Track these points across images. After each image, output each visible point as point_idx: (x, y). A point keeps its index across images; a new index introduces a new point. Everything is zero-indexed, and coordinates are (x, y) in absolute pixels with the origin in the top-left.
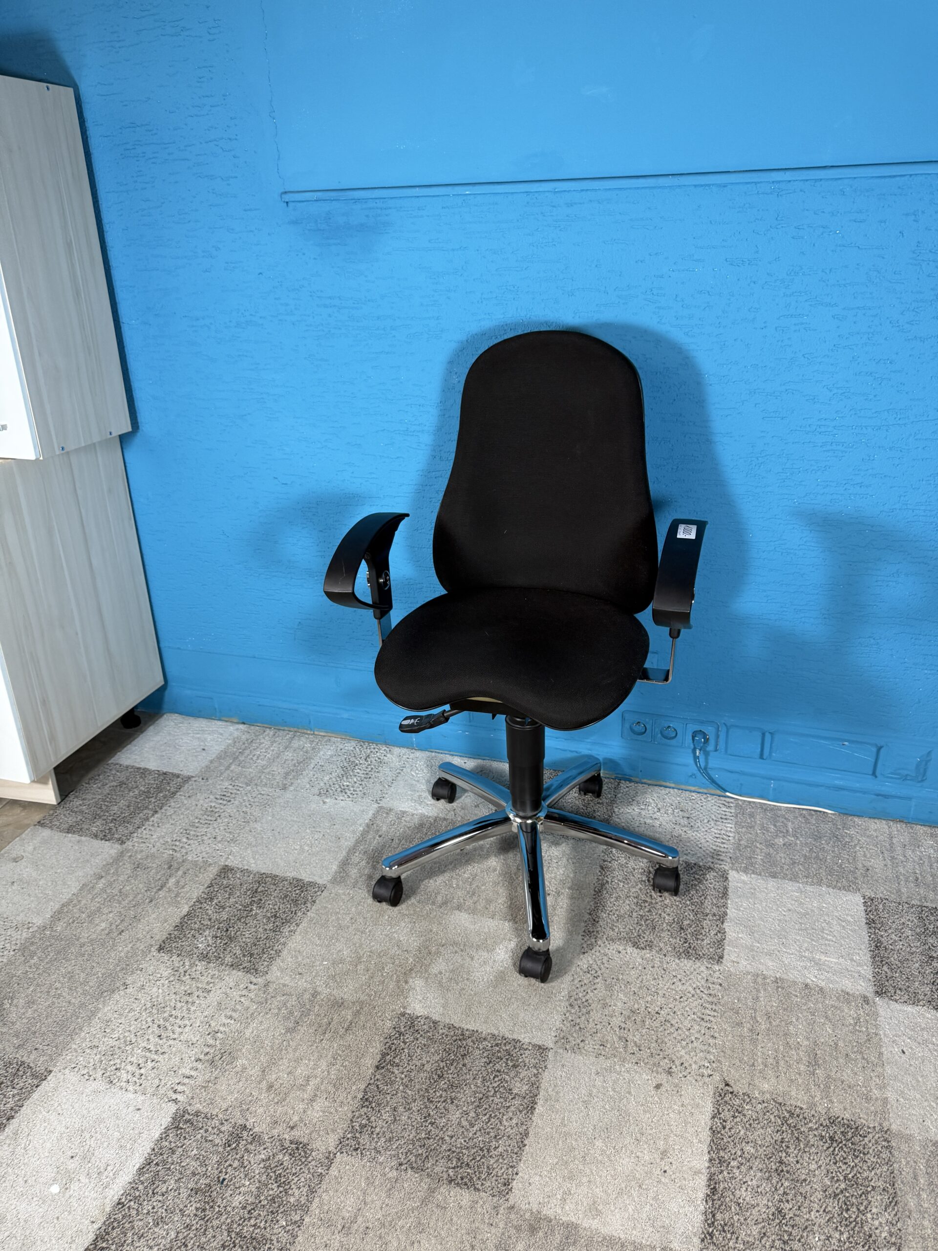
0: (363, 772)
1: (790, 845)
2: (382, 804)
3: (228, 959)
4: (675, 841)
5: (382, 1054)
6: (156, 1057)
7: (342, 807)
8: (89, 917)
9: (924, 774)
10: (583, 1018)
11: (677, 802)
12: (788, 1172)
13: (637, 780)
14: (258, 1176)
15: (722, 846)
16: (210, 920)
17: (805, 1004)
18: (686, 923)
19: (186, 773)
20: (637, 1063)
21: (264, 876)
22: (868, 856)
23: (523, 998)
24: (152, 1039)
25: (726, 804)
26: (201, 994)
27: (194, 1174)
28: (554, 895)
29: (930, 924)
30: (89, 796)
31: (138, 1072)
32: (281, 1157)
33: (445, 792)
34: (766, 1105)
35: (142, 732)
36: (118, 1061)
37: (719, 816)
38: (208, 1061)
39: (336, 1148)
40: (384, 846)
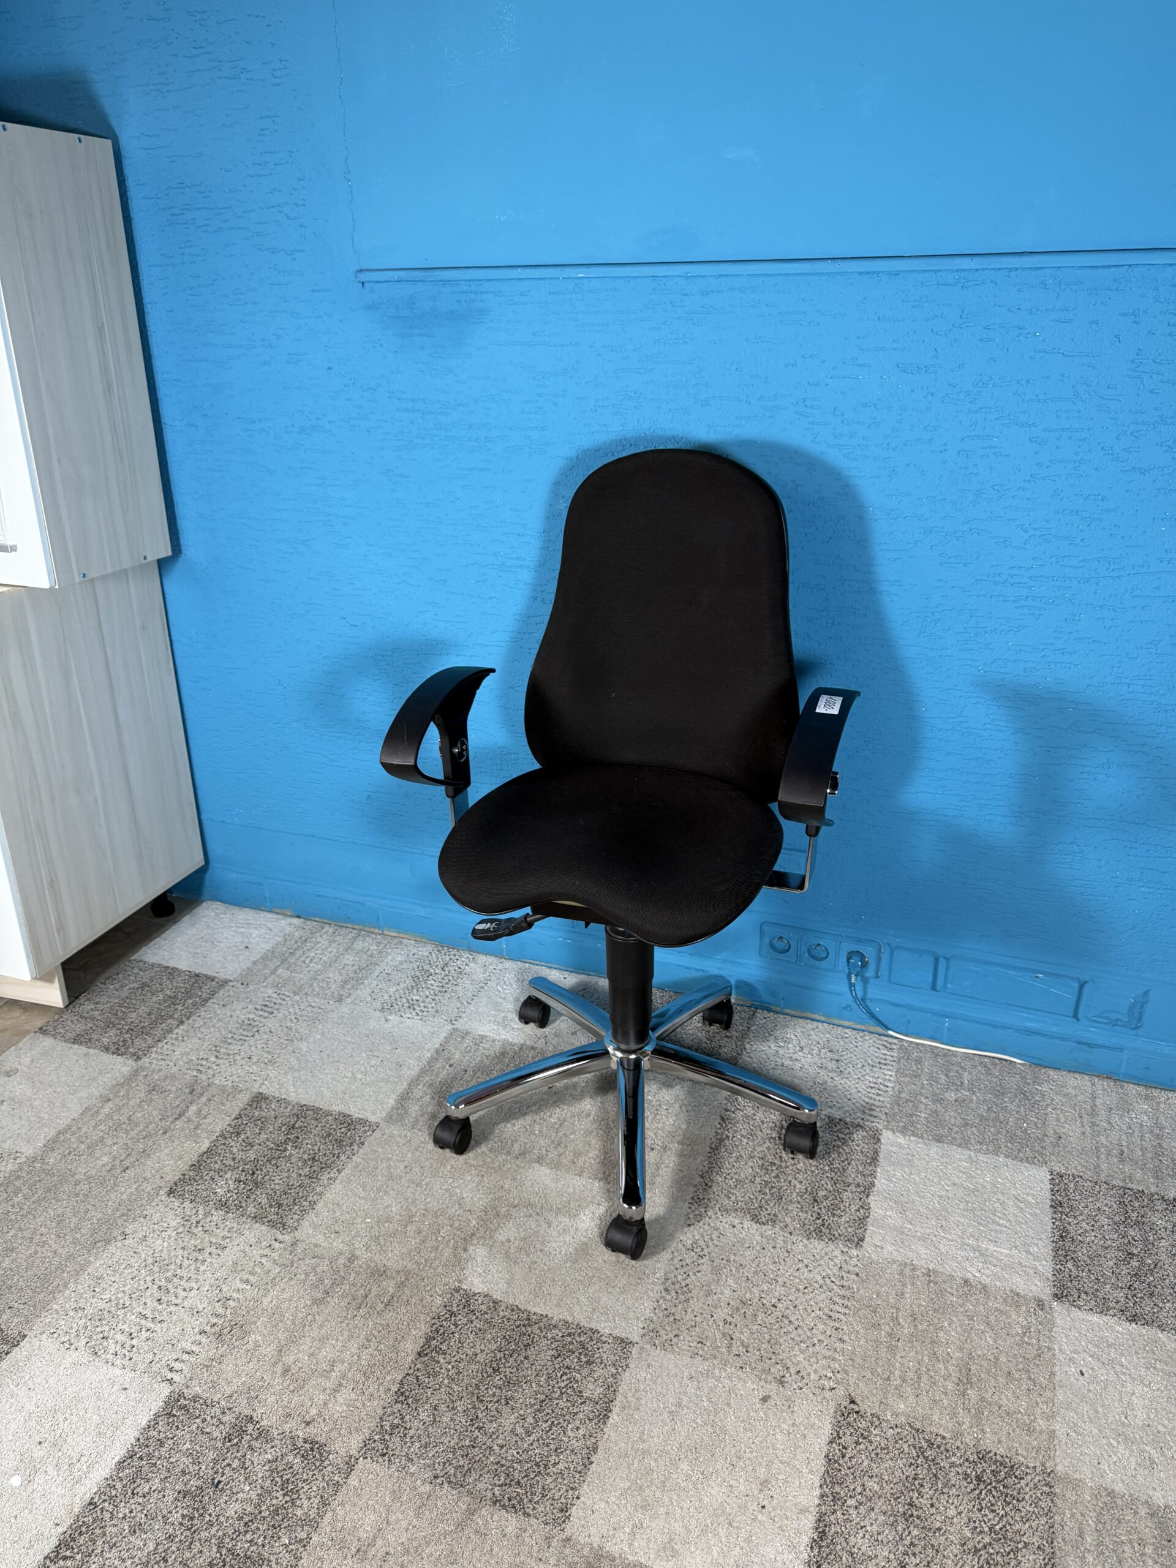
0: (438, 984)
1: (963, 1101)
2: (460, 1025)
3: (251, 1209)
4: (818, 1089)
5: (426, 1338)
6: (152, 1326)
7: (408, 1027)
8: (89, 1148)
9: (1140, 1020)
10: (680, 1307)
11: (825, 1039)
12: (918, 1517)
13: (778, 1009)
14: (260, 1481)
15: (877, 1098)
16: (234, 1159)
17: (962, 1306)
18: (821, 1193)
19: (222, 976)
20: (742, 1368)
21: (305, 1108)
22: (1062, 1120)
23: (608, 1277)
24: (149, 1303)
25: (888, 1045)
26: (214, 1251)
27: (184, 1473)
28: (659, 1151)
29: (1133, 1211)
30: (103, 999)
31: (129, 1342)
32: (291, 1458)
33: (534, 1013)
34: (900, 1430)
35: (175, 923)
36: (107, 1328)
37: (878, 1060)
38: (214, 1334)
39: (359, 1452)
40: (454, 1078)
